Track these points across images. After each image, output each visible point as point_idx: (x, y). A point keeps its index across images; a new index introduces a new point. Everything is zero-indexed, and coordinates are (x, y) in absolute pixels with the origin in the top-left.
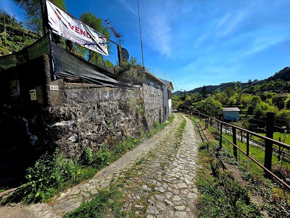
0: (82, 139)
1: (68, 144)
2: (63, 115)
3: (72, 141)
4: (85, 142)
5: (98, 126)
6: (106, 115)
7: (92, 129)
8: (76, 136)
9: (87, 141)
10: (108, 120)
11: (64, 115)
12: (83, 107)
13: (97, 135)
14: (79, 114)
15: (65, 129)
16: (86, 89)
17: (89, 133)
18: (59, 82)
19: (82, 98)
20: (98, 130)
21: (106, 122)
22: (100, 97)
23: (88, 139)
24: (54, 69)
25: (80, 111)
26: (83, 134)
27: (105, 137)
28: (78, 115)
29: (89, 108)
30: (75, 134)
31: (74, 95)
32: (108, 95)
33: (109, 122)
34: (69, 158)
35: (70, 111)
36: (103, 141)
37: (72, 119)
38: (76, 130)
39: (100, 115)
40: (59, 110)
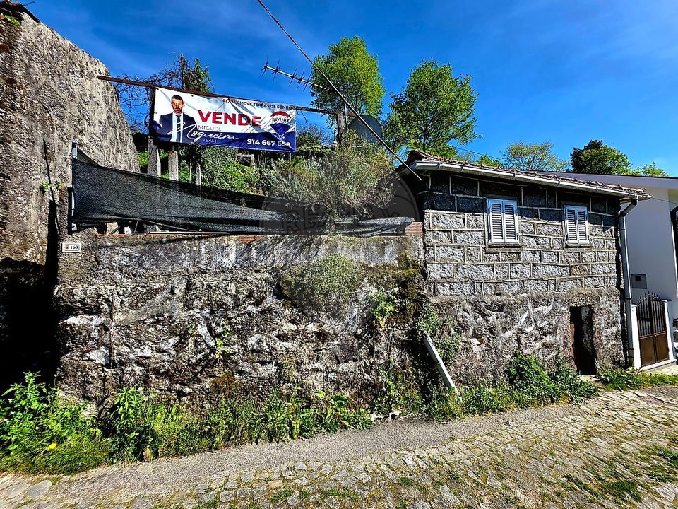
0: (122, 363)
1: (85, 366)
2: (79, 301)
3: (97, 362)
4: (133, 370)
5: (177, 338)
6: (212, 312)
7: (155, 343)
8: (107, 352)
9: (138, 369)
10: (218, 325)
11: (83, 302)
12: (139, 286)
13: (173, 361)
14: (122, 302)
15: (81, 333)
16: (157, 246)
17: (145, 351)
18: (86, 234)
19: (141, 266)
20: (179, 347)
21: (210, 329)
22: (203, 262)
23: (142, 365)
24: (73, 211)
25: (123, 295)
26: (128, 350)
27: (203, 369)
28: (117, 304)
29: (157, 291)
30: (103, 348)
31: (119, 260)
32: (233, 256)
33: (219, 330)
34: (89, 399)
35: (99, 296)
36: (195, 379)
37: (101, 312)
38: (106, 339)
39: (191, 309)
40: (72, 292)
